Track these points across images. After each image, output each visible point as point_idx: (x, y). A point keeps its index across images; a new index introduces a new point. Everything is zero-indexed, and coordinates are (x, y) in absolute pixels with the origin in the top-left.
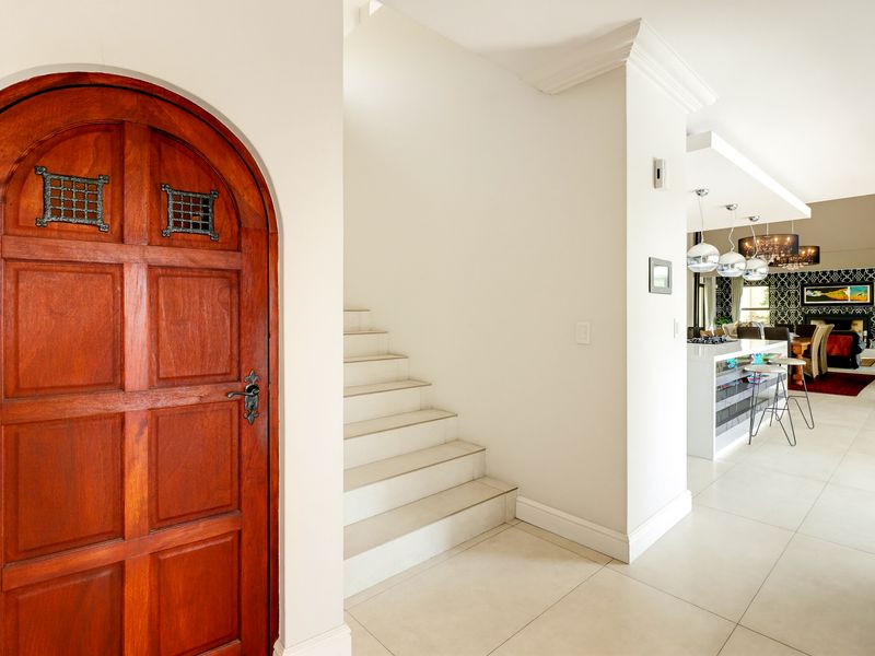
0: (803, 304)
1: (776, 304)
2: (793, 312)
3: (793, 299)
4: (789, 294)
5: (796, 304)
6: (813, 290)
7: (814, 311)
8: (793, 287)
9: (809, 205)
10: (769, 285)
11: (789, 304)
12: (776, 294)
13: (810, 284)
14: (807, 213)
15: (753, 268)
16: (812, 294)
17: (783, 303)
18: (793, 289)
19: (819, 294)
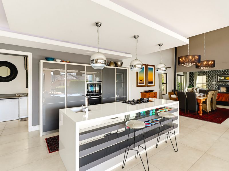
0: (218, 82)
1: (209, 81)
2: (214, 84)
3: (214, 80)
4: (213, 78)
5: (215, 82)
6: (221, 77)
7: (221, 84)
8: (214, 75)
9: (188, 38)
10: (206, 75)
11: (213, 81)
12: (209, 78)
13: (220, 75)
14: (187, 42)
15: (159, 68)
16: (221, 78)
17: (211, 81)
18: (214, 77)
19: (223, 78)
